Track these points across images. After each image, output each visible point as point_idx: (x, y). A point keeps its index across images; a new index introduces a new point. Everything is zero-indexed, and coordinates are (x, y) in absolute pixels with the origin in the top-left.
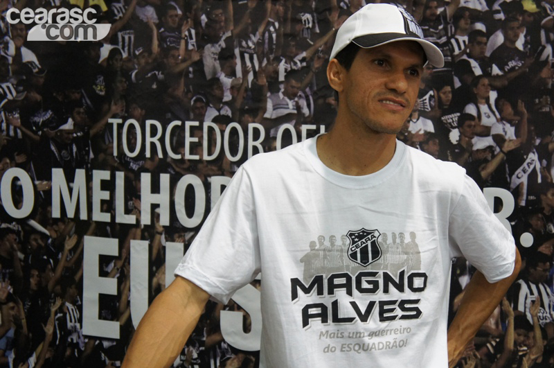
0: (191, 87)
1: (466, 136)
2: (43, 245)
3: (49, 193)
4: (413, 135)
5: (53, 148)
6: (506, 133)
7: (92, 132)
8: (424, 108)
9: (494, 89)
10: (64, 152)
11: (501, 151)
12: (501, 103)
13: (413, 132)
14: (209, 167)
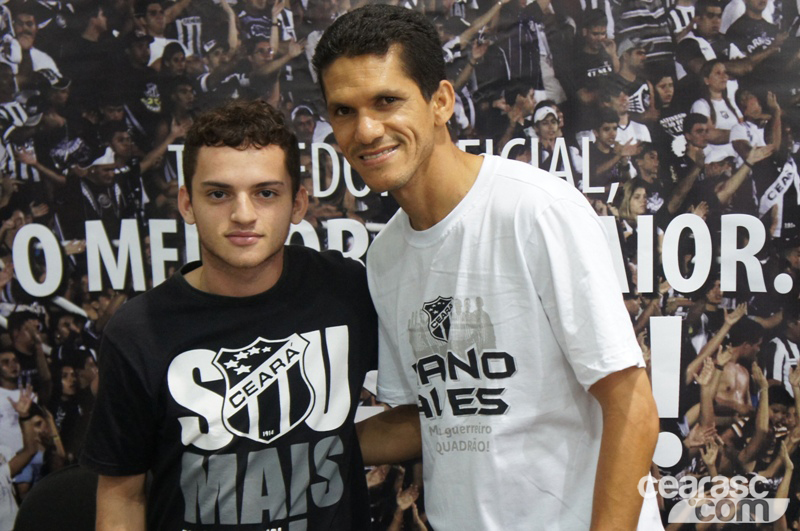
0: (290, 94)
1: (694, 145)
2: (78, 331)
3: (82, 257)
4: (623, 146)
5: (86, 192)
6: (751, 138)
7: (144, 166)
8: (636, 109)
9: (732, 77)
10: (101, 196)
11: (746, 163)
12: (744, 97)
13: (622, 143)
14: (324, 206)
